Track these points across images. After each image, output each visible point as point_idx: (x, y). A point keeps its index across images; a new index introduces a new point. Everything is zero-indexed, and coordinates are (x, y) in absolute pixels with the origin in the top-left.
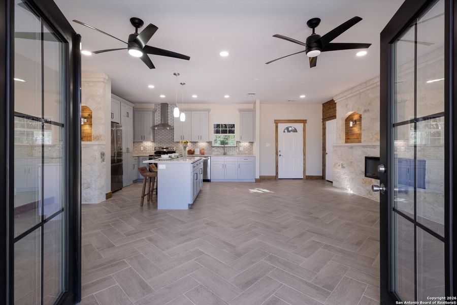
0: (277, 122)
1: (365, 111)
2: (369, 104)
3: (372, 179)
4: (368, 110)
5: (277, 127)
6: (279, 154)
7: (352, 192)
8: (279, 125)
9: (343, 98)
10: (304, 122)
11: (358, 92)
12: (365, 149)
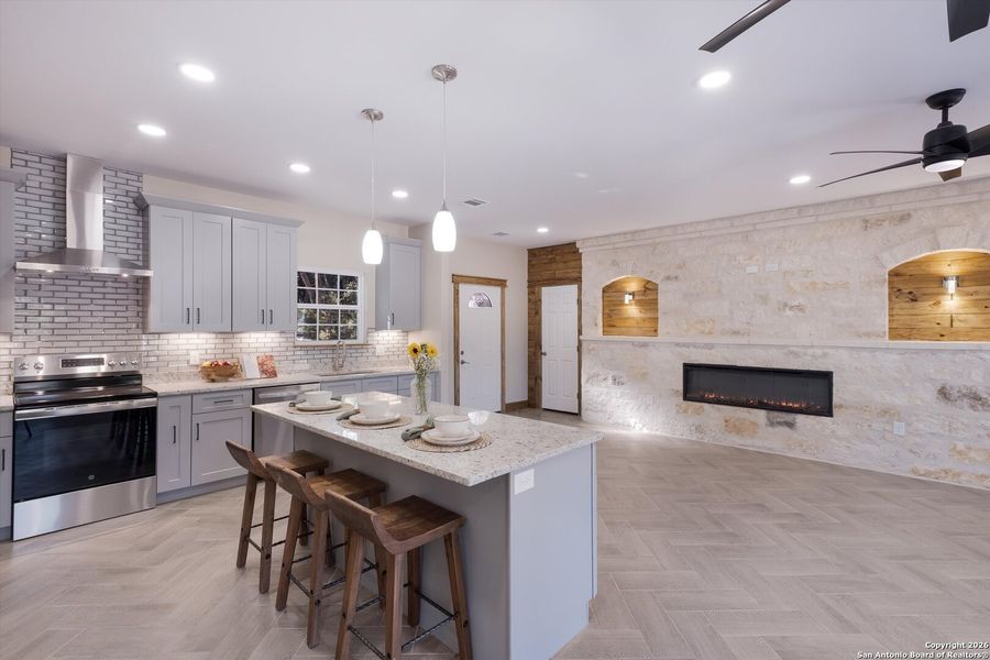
0: (457, 280)
1: (668, 278)
2: (680, 267)
3: (703, 404)
4: (676, 278)
5: (456, 293)
6: (461, 358)
7: (645, 431)
8: (462, 287)
9: (607, 247)
10: (501, 283)
11: (651, 241)
12: (684, 350)
